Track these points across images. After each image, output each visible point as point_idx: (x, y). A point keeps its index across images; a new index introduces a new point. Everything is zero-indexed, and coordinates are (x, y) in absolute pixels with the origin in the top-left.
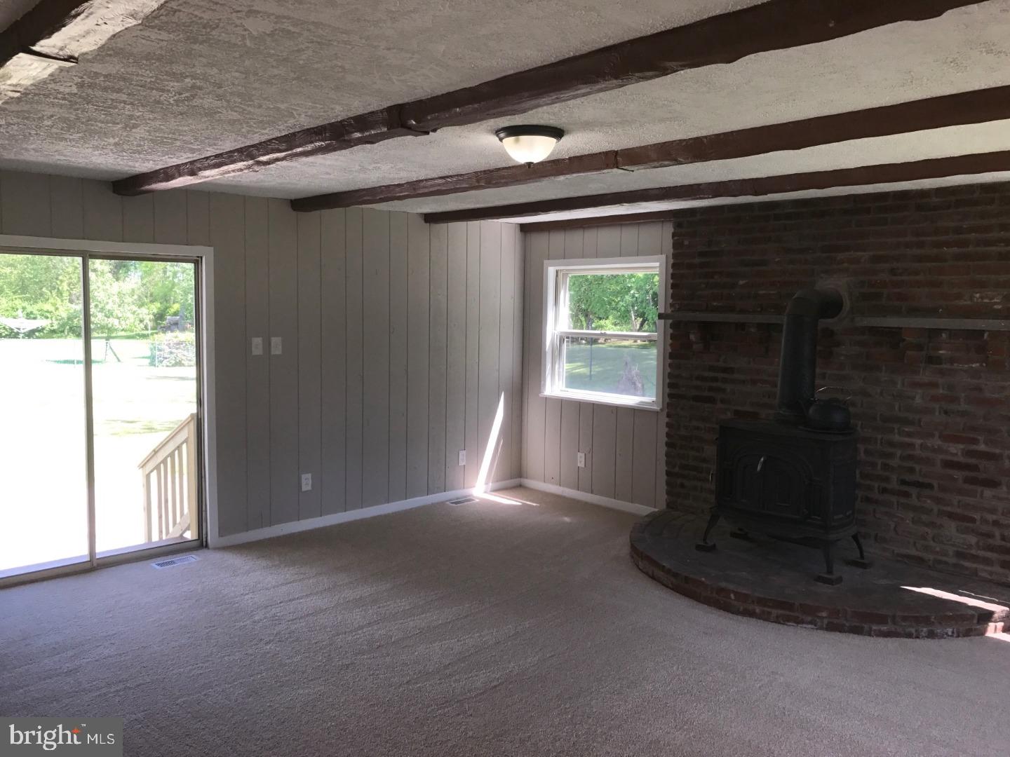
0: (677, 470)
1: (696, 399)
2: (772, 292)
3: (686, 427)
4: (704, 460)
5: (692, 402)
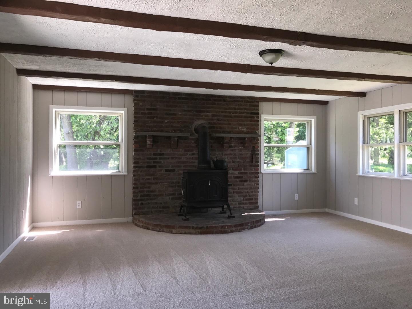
0: (139, 198)
1: (148, 167)
2: (178, 125)
3: (143, 179)
4: (152, 191)
5: (145, 169)
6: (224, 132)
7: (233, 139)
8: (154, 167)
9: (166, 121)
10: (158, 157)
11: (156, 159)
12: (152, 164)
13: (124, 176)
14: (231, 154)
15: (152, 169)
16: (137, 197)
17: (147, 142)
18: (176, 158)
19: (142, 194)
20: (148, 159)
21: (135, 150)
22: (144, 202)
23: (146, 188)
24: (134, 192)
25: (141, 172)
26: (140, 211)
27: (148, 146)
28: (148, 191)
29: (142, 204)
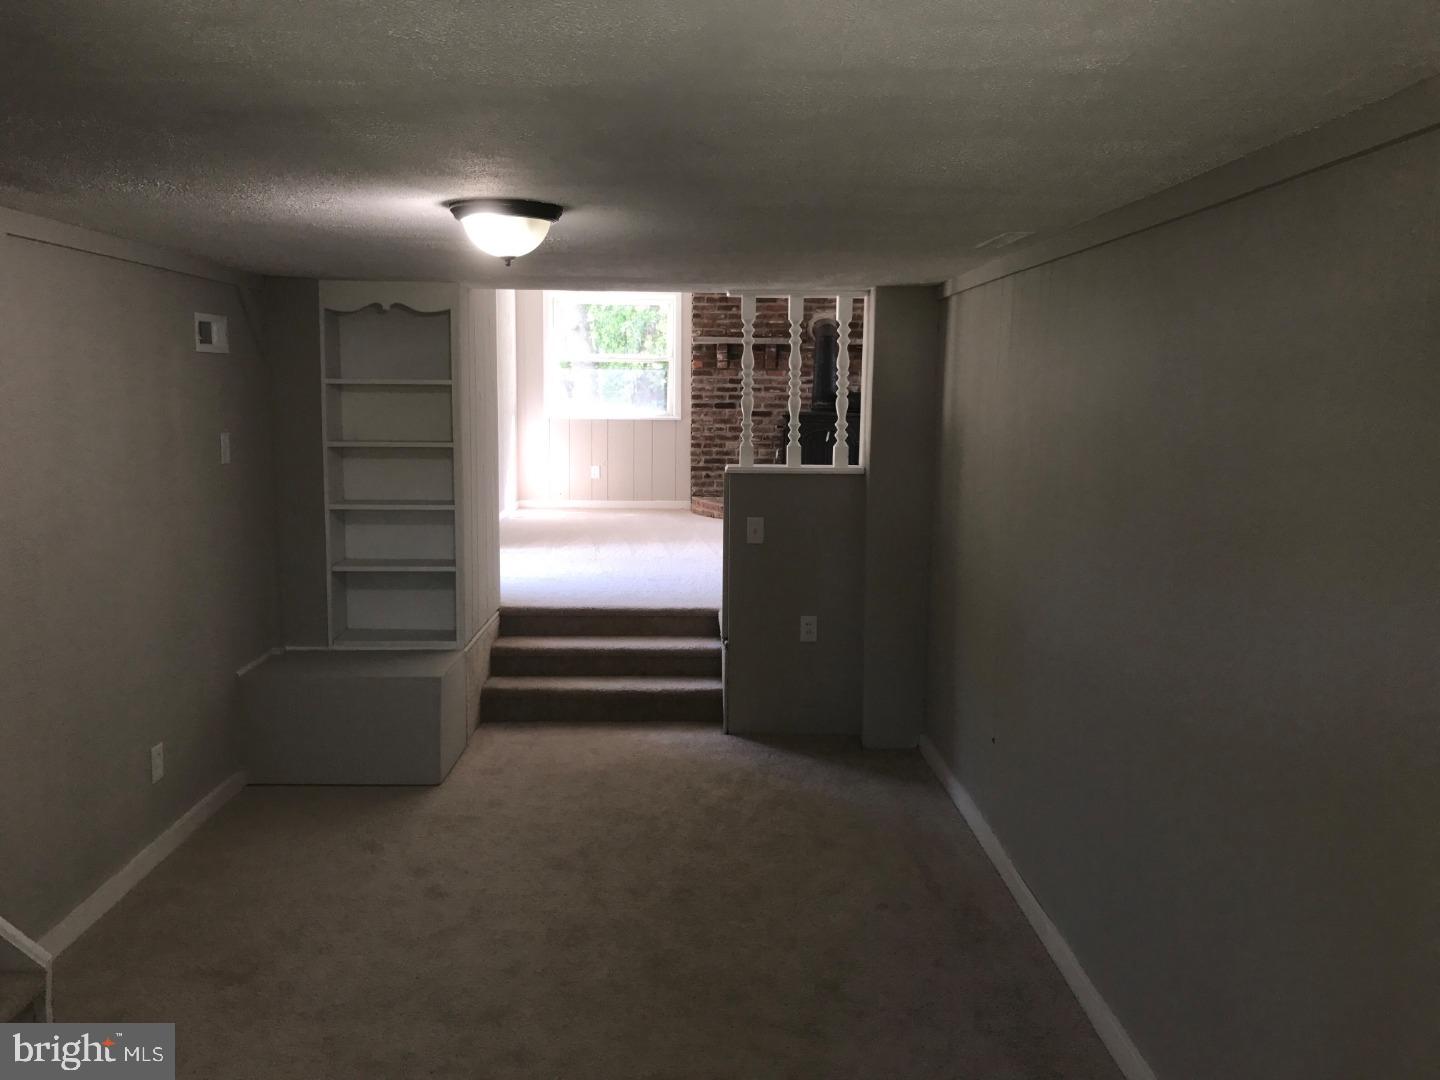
0: (702, 464)
1: (718, 406)
2: (780, 322)
3: (710, 429)
4: (727, 453)
5: (714, 409)
8: (731, 406)
10: (739, 386)
11: (735, 389)
12: (727, 401)
13: (676, 421)
15: (727, 410)
16: (699, 462)
17: (718, 356)
18: (775, 389)
19: (708, 457)
20: (719, 389)
21: (695, 373)
22: (710, 473)
23: (716, 446)
24: (693, 454)
25: (706, 415)
26: (704, 489)
27: (719, 365)
28: (718, 453)
29: (708, 476)
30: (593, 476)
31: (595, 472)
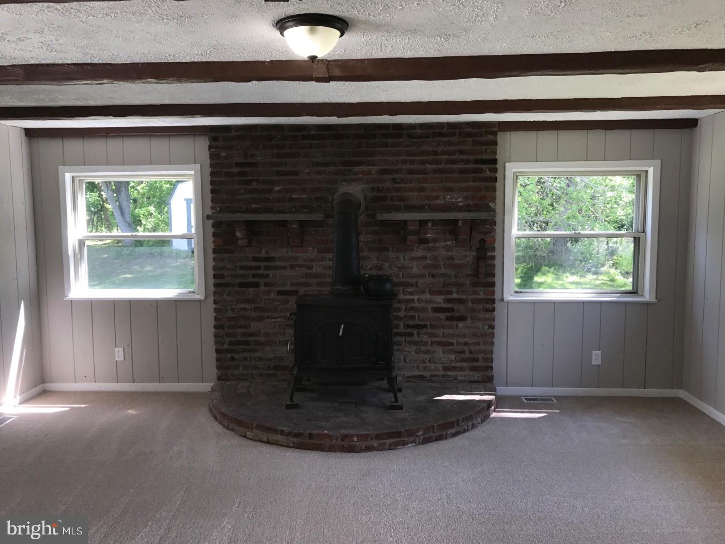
0: (226, 346)
2: (304, 196)
3: (233, 310)
4: (252, 335)
5: (237, 289)
6: (410, 208)
7: (430, 224)
8: (256, 285)
9: (277, 188)
10: (263, 264)
11: (259, 268)
12: (251, 280)
13: (200, 301)
14: (425, 258)
15: (251, 290)
16: (223, 344)
17: (237, 234)
18: (302, 266)
19: (233, 339)
20: (242, 268)
21: (215, 251)
22: (236, 356)
23: (240, 327)
24: (216, 336)
25: (228, 295)
26: (230, 372)
27: (239, 242)
28: (243, 334)
29: (233, 359)
30: (117, 359)
31: (119, 354)
